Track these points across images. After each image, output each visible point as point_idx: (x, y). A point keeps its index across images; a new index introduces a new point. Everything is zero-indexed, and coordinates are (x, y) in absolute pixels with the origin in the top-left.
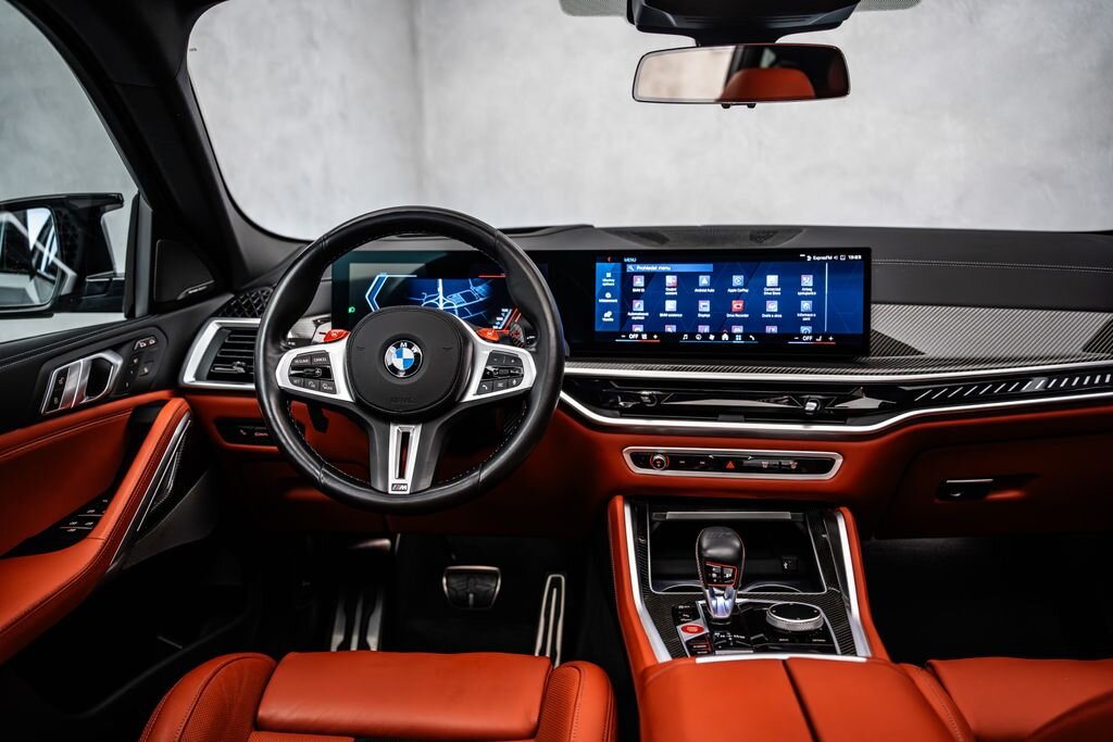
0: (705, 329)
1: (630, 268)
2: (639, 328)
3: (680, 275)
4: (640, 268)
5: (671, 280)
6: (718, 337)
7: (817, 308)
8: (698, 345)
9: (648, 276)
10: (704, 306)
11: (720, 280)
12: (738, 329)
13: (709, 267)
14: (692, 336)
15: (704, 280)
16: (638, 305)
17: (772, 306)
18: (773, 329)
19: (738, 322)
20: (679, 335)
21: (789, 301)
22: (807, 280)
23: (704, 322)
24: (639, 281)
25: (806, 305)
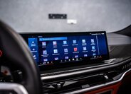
0: (67, 58)
1: (41, 40)
2: (46, 60)
3: (57, 41)
4: (44, 39)
5: (55, 43)
6: (71, 60)
7: (96, 48)
8: (66, 63)
9: (47, 42)
10: (66, 50)
11: (70, 42)
12: (76, 57)
13: (66, 38)
14: (64, 60)
15: (65, 42)
16: (45, 52)
17: (85, 49)
18: (86, 55)
19: (76, 54)
20: (59, 60)
21: (89, 47)
22: (92, 40)
23: (67, 55)
24: (44, 44)
25: (93, 48)
